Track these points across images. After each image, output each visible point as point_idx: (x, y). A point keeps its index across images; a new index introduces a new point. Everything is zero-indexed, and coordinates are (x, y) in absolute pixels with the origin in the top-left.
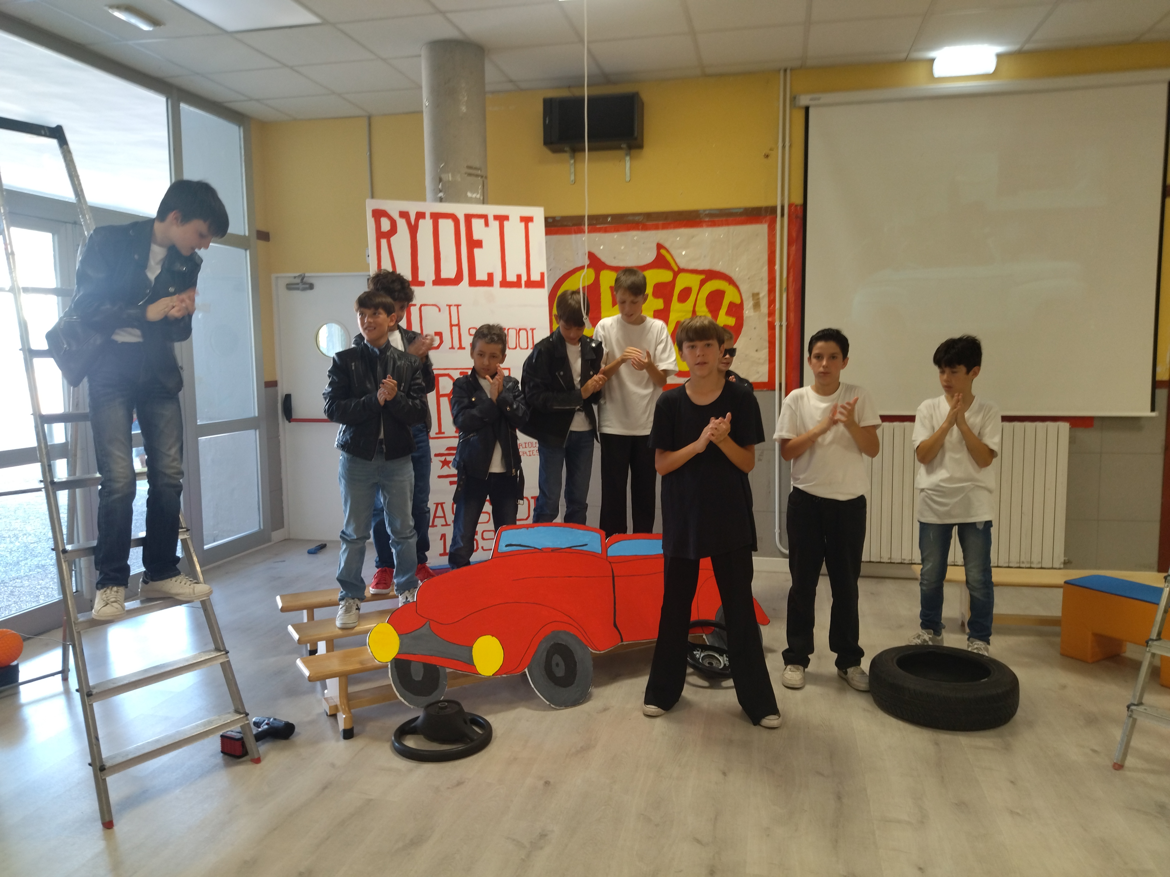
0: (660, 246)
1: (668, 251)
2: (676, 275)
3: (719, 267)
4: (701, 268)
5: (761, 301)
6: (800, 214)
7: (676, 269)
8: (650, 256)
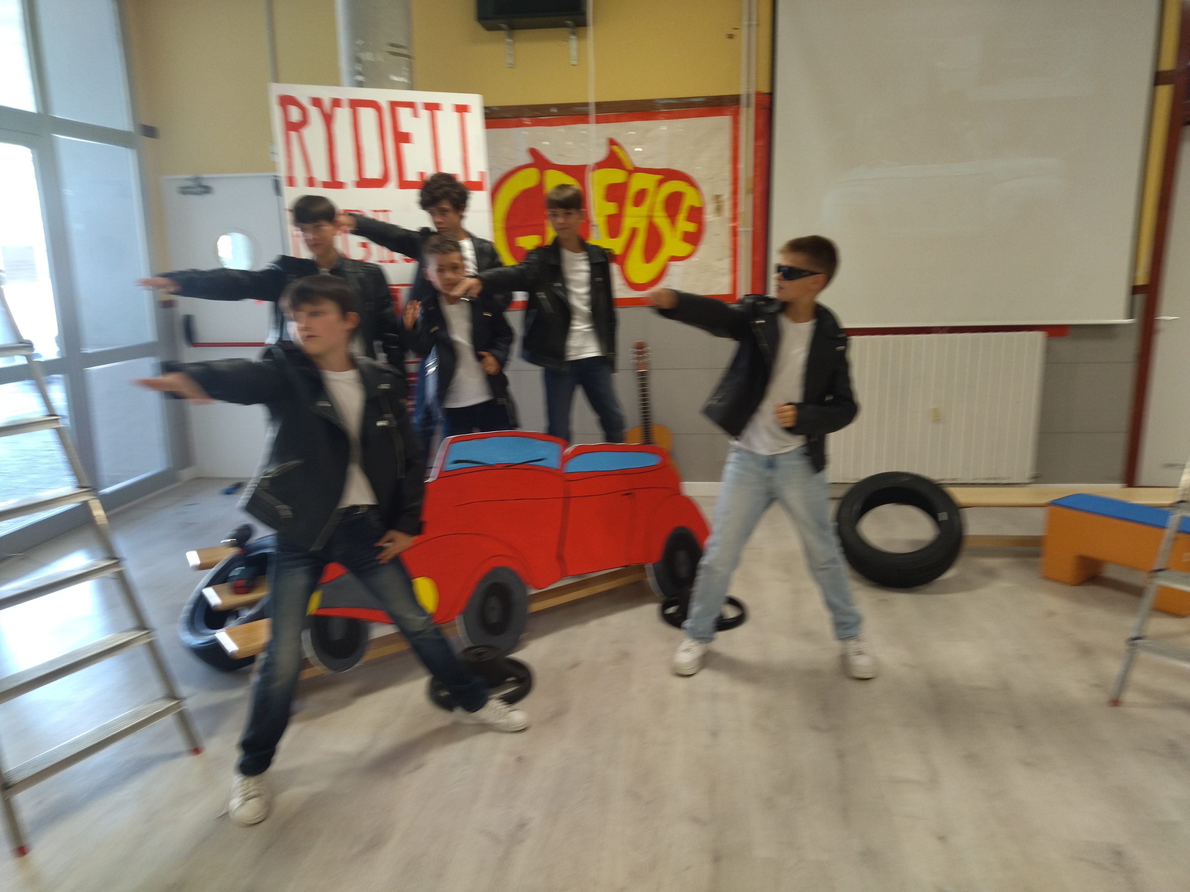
0: (611, 142)
1: (621, 147)
2: (629, 175)
3: (676, 166)
4: (658, 167)
5: (724, 204)
6: (767, 104)
7: (630, 168)
8: (601, 154)
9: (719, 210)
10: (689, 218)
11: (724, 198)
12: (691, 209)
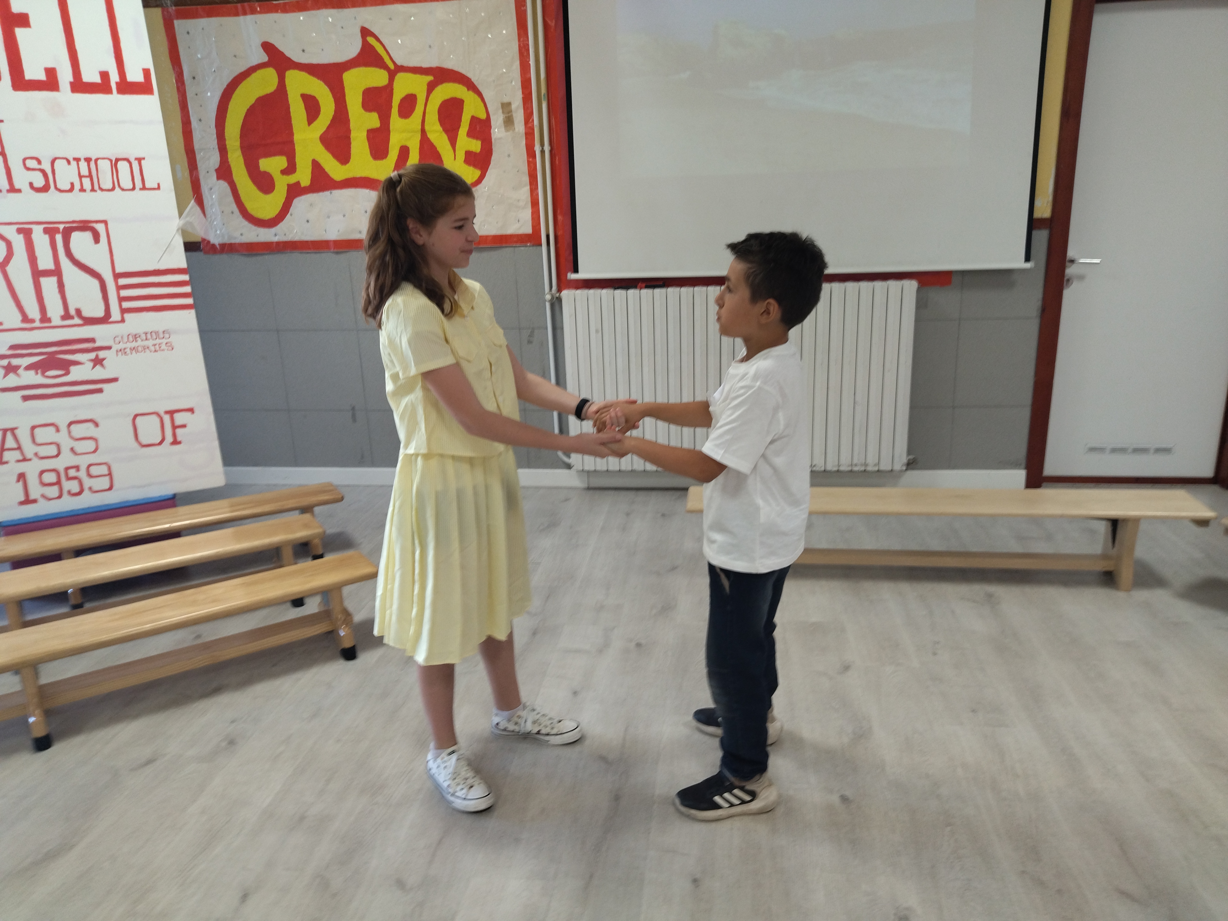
0: (365, 32)
1: (377, 38)
2: (392, 75)
3: (451, 63)
4: (425, 65)
5: (514, 115)
7: (392, 66)
8: (353, 49)
9: (509, 122)
10: (471, 134)
11: (513, 107)
12: (474, 120)
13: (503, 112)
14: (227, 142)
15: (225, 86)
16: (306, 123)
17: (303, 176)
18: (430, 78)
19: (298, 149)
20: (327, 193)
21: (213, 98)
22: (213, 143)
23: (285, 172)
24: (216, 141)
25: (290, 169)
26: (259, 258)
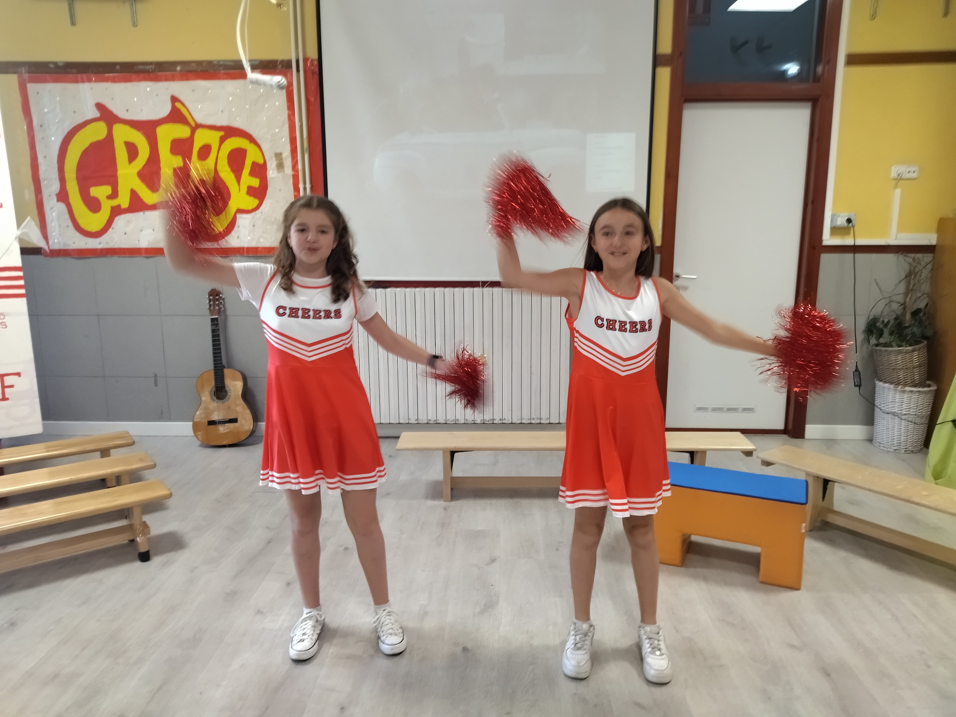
0: (174, 99)
1: (183, 105)
2: (193, 131)
3: (237, 123)
4: (219, 123)
6: (317, 69)
7: (193, 124)
8: (165, 110)
9: (280, 166)
10: (252, 173)
11: (284, 156)
12: (254, 165)
13: (276, 159)
14: (66, 174)
15: (66, 133)
16: (127, 162)
17: (124, 201)
18: (222, 133)
19: (120, 181)
20: (141, 214)
21: (56, 141)
22: (55, 174)
23: (110, 197)
24: (57, 174)
25: (114, 195)
26: (87, 261)
